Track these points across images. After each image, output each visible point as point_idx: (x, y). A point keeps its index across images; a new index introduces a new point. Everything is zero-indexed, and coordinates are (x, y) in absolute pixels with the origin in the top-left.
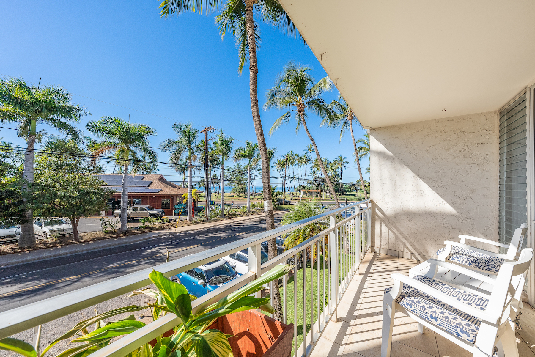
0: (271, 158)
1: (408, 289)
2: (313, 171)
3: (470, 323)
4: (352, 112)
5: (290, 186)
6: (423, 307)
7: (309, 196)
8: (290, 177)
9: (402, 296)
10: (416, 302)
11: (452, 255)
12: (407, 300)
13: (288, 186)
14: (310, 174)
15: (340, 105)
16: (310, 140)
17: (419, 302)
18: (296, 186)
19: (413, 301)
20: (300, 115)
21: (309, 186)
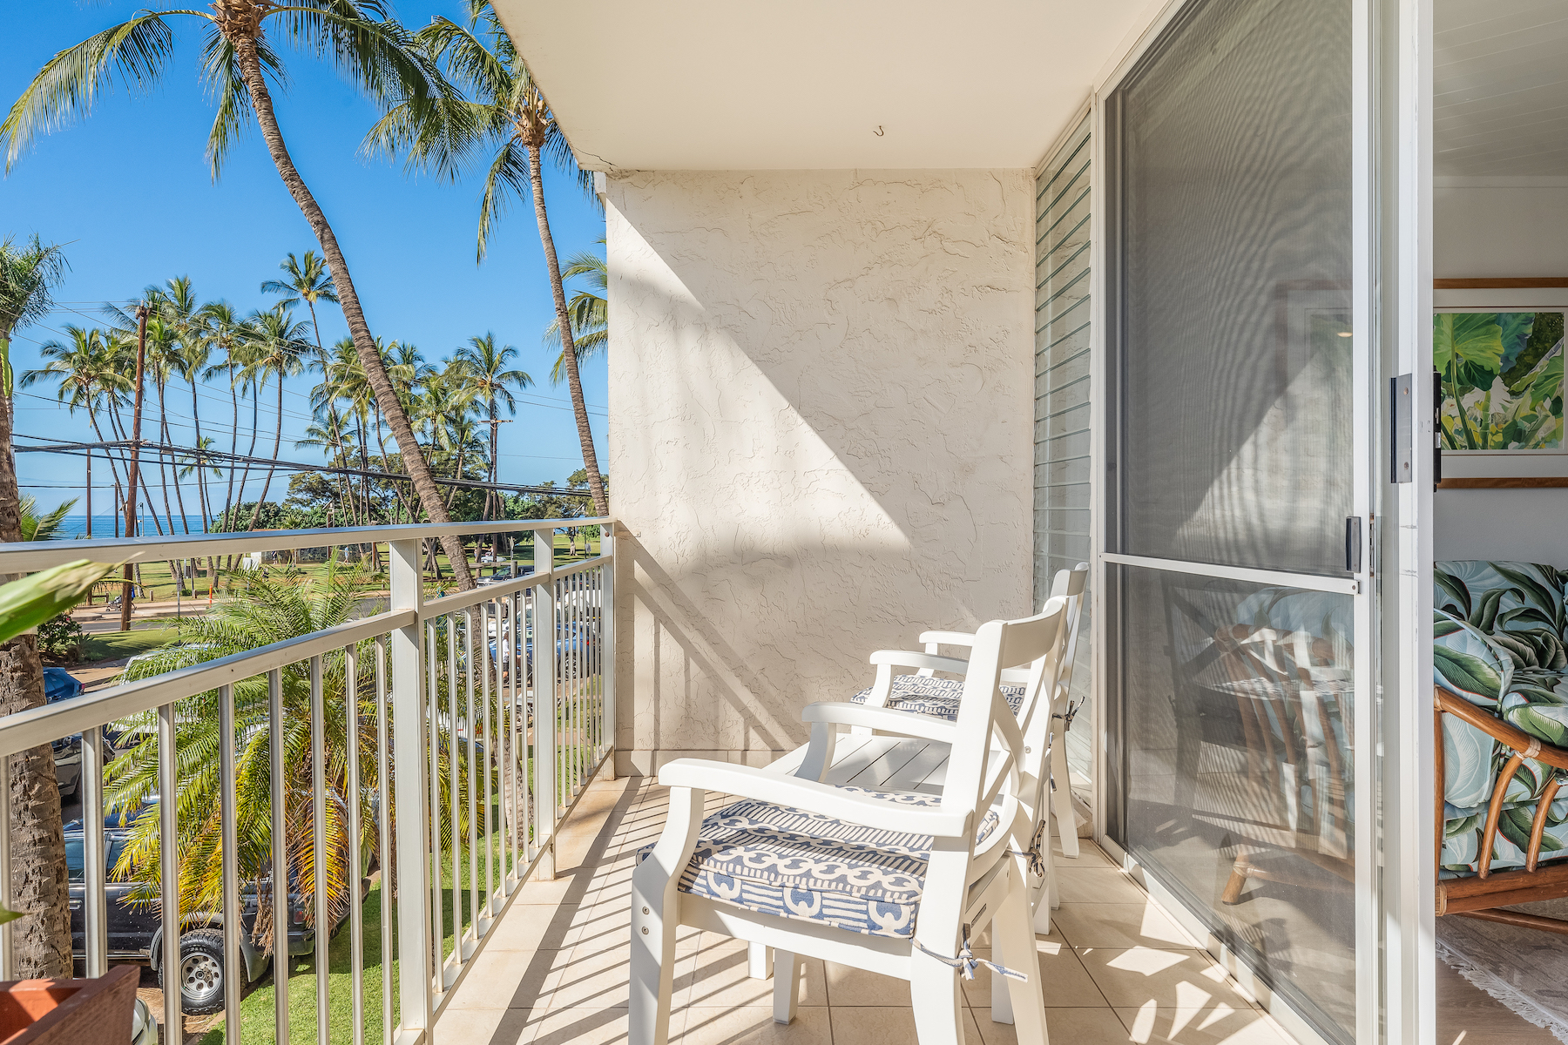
0: (18, 310)
1: (725, 829)
2: (325, 415)
3: (906, 875)
4: (540, 104)
5: (175, 511)
6: (773, 869)
7: (303, 567)
8: (170, 450)
9: (700, 855)
10: (750, 859)
11: (893, 703)
12: (719, 864)
13: (161, 511)
14: (306, 437)
15: (477, 49)
16: (306, 222)
17: (758, 859)
18: (217, 508)
19: (739, 861)
20: (236, 56)
21: (307, 510)
